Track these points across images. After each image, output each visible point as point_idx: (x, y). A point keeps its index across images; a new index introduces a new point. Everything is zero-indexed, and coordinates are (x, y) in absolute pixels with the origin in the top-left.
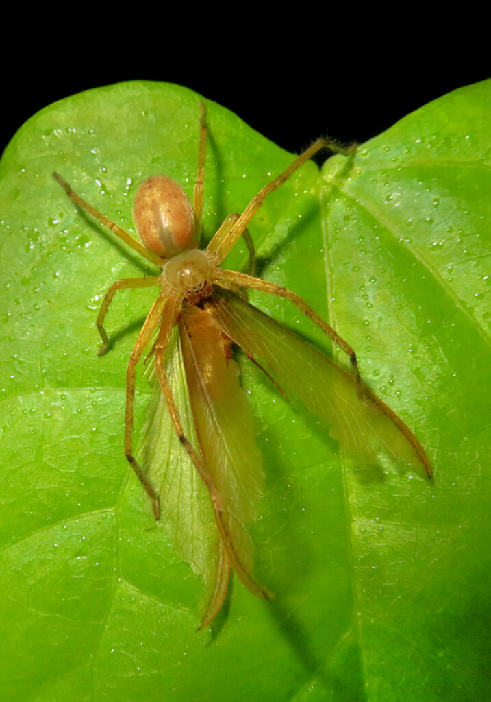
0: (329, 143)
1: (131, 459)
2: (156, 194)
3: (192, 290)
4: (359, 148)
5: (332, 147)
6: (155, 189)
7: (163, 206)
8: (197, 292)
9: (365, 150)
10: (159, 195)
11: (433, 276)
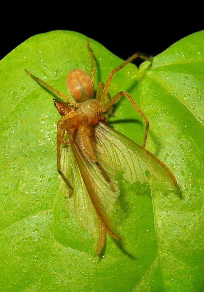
0: (140, 55)
1: (60, 172)
2: (78, 73)
3: (96, 114)
4: (154, 58)
5: (142, 57)
7: (81, 77)
9: (156, 59)
10: (79, 73)
11: (187, 108)
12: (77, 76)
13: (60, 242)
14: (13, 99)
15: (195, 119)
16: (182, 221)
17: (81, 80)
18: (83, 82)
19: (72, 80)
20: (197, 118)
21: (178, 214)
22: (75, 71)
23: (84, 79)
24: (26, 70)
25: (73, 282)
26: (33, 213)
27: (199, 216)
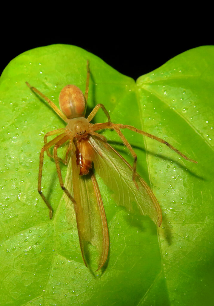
1: (40, 193)
2: (71, 90)
3: (79, 133)
6: (71, 88)
7: (73, 95)
8: (81, 134)
9: (154, 74)
10: (72, 91)
11: (185, 121)
12: (70, 93)
13: (62, 255)
14: (14, 110)
15: (194, 132)
16: (185, 233)
17: (73, 98)
18: (74, 101)
19: (64, 97)
20: (196, 132)
21: (181, 226)
22: (69, 88)
23: (76, 98)
24: (27, 83)
25: (76, 297)
26: (34, 225)
27: (202, 228)
